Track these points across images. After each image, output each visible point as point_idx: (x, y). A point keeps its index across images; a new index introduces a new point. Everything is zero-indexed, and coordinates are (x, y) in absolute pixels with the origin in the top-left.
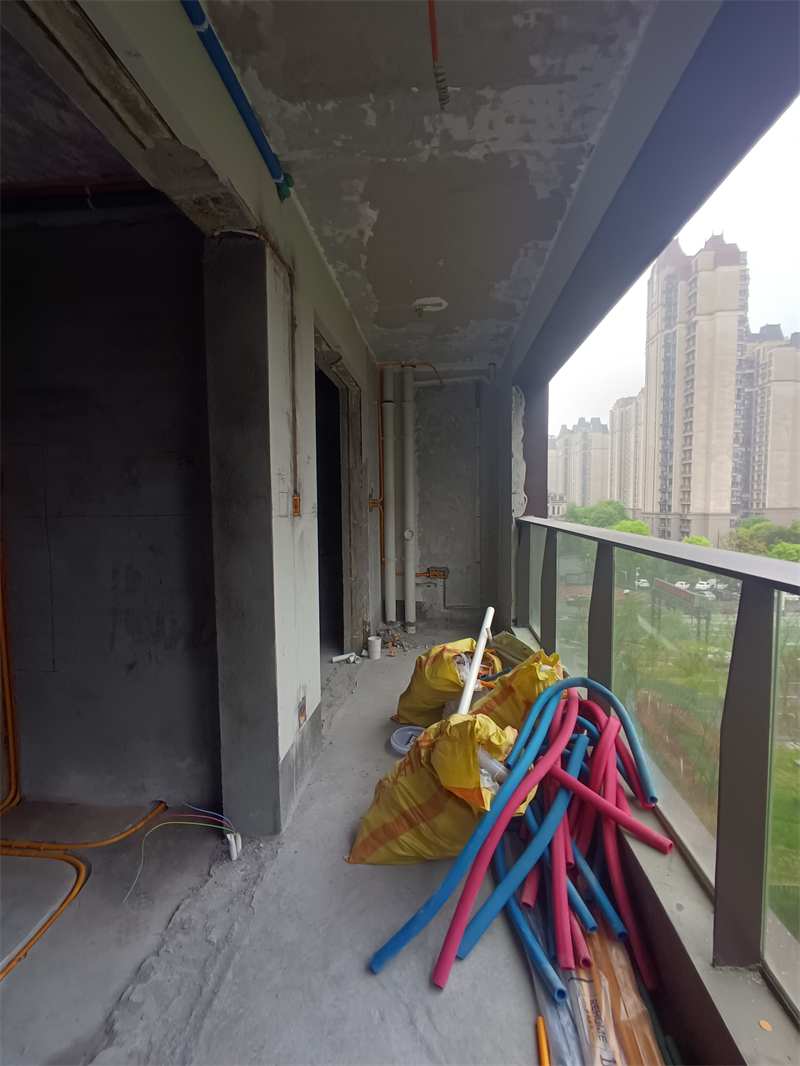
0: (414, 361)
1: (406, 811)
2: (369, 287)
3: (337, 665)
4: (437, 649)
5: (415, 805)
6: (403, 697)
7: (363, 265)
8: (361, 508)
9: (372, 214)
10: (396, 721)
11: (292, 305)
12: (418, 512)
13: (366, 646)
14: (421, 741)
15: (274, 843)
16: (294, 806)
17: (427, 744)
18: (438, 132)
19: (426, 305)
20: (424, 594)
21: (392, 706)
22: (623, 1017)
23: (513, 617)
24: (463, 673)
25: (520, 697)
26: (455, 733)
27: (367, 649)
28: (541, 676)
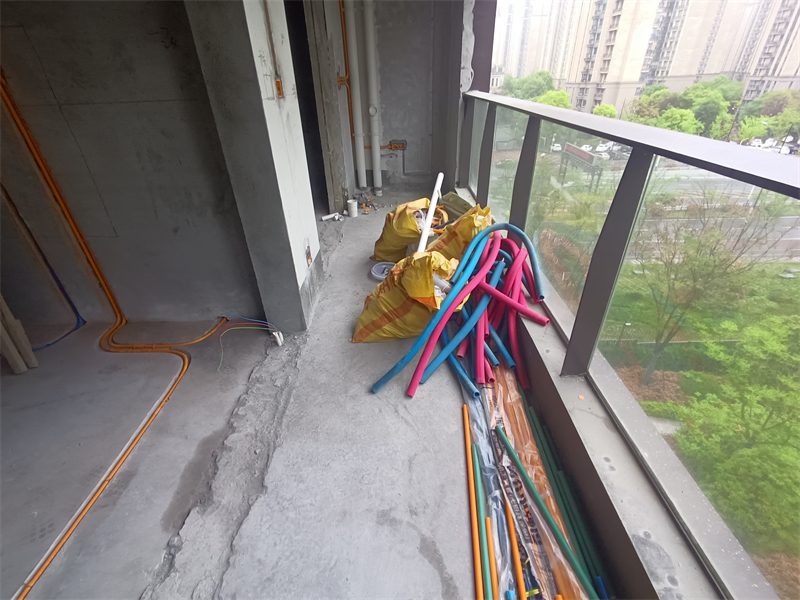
1: (386, 313)
3: (326, 223)
4: (400, 208)
5: (392, 309)
6: (377, 243)
8: (331, 87)
10: (374, 259)
12: (380, 89)
13: (346, 207)
14: (394, 271)
15: (304, 335)
16: (312, 314)
17: (399, 272)
20: (387, 163)
21: (371, 250)
22: (509, 401)
23: (456, 180)
24: (421, 224)
25: (461, 239)
26: (418, 264)
27: (347, 210)
28: (477, 224)
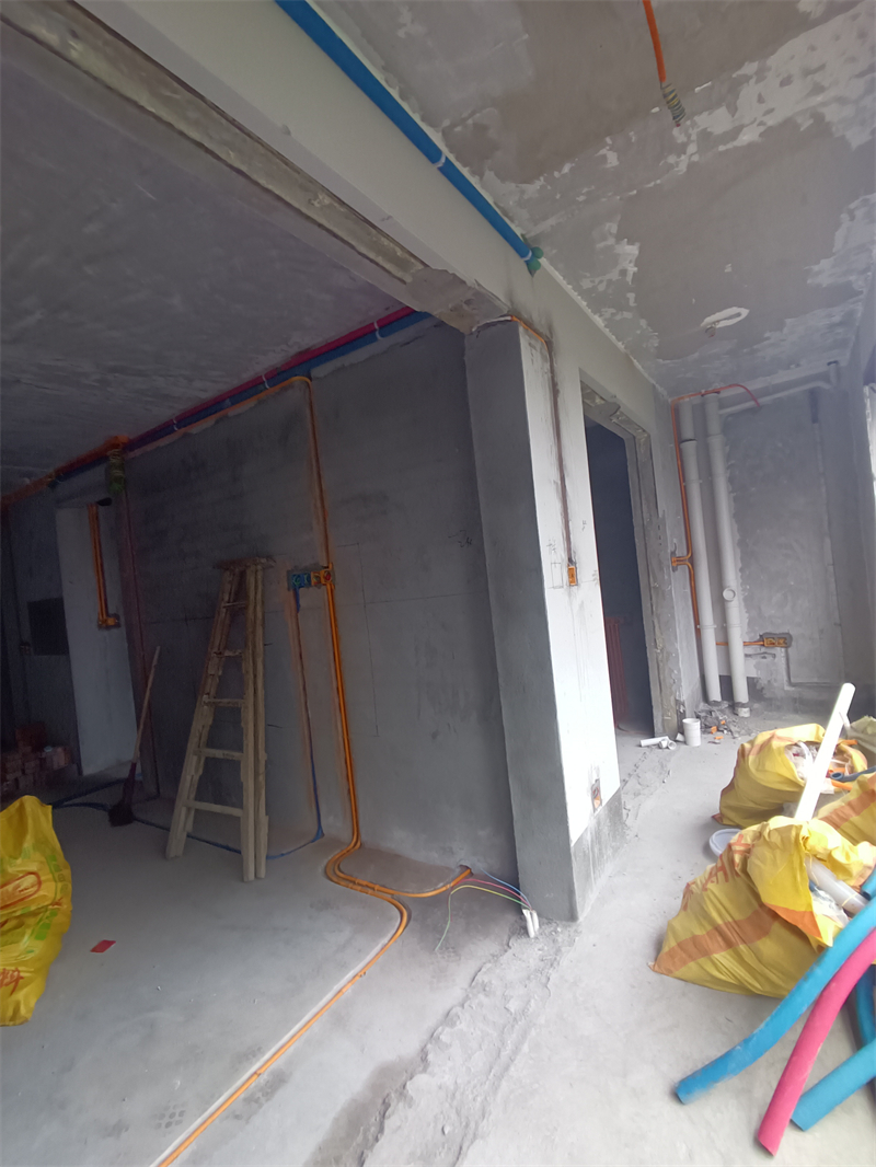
0: (717, 386)
1: (719, 925)
2: (643, 323)
3: (647, 750)
4: (763, 737)
5: (730, 920)
6: (725, 792)
7: (632, 303)
8: (661, 569)
9: (633, 250)
10: (719, 821)
11: (552, 371)
12: (740, 565)
13: (681, 729)
14: (735, 844)
15: (572, 930)
16: (592, 897)
17: (742, 848)
18: (694, 137)
19: (718, 321)
20: (757, 666)
21: (712, 803)
24: (800, 769)
26: (776, 839)
27: (683, 733)
